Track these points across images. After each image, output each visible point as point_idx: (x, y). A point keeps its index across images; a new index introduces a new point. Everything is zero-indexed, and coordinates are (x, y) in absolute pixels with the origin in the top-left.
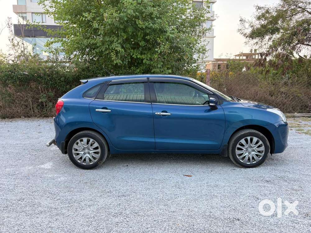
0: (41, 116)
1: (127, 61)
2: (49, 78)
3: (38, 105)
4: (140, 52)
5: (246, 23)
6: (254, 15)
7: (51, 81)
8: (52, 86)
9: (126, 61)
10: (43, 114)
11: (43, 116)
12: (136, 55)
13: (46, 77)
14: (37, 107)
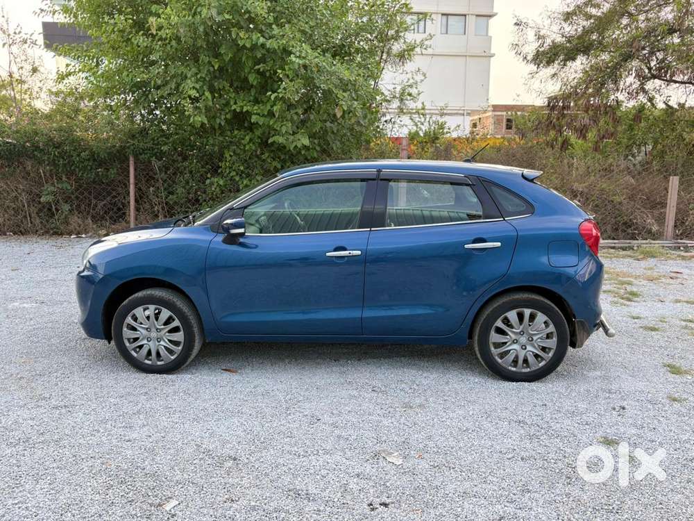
0: (47, 232)
1: (223, 117)
2: (58, 153)
3: (40, 210)
4: (252, 98)
5: (529, 29)
6: (546, 12)
7: (63, 158)
8: (67, 170)
9: (220, 119)
10: (52, 229)
11: (52, 232)
12: (241, 104)
13: (50, 150)
14: (37, 213)
